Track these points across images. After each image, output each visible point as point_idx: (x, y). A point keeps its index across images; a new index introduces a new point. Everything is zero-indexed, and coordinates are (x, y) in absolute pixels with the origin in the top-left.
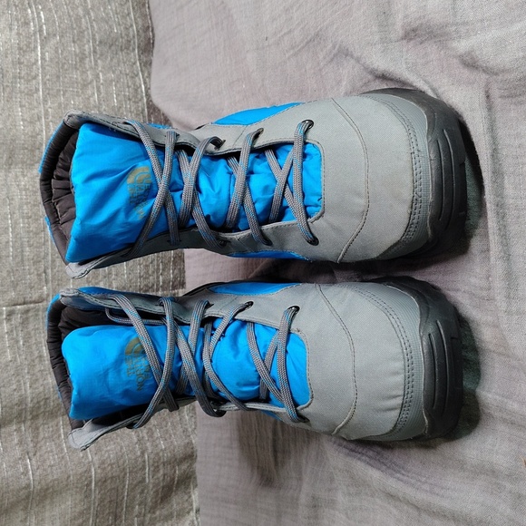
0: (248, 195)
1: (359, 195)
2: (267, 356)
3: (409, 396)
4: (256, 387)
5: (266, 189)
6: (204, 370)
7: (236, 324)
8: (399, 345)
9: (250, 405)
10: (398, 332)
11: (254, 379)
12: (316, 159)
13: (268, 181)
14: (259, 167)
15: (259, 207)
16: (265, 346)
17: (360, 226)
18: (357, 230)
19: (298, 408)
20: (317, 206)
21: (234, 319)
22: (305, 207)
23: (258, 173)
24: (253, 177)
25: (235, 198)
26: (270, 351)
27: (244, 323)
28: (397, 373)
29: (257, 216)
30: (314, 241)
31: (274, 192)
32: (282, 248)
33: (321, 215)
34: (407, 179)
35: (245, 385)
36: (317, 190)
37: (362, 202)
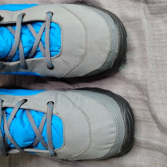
0: (21, 44)
1: (82, 48)
2: (40, 126)
3: (117, 142)
4: (32, 142)
5: (30, 41)
6: (5, 134)
7: (20, 111)
8: (114, 120)
9: (26, 150)
10: (112, 114)
11: (33, 138)
12: (58, 29)
13: (31, 38)
14: (25, 31)
15: (26, 50)
16: (39, 121)
17: (79, 62)
18: (78, 64)
19: (55, 150)
20: (57, 51)
21: (19, 109)
22: (50, 51)
23: (25, 34)
24: (23, 36)
25: (15, 46)
26: (42, 124)
27: (24, 110)
28: (113, 133)
29: (25, 54)
30: (52, 68)
31: (33, 43)
32: (31, 71)
33: (59, 56)
34: (108, 42)
35: (28, 141)
36: (59, 44)
37: (83, 51)
